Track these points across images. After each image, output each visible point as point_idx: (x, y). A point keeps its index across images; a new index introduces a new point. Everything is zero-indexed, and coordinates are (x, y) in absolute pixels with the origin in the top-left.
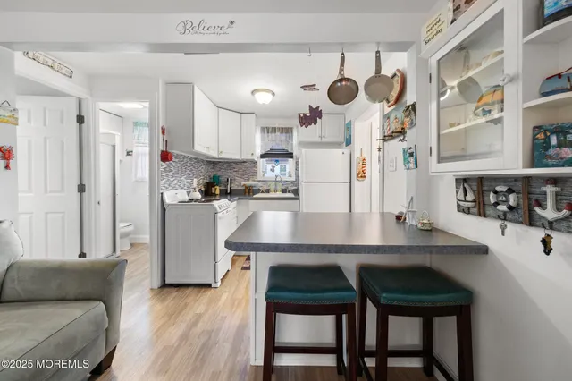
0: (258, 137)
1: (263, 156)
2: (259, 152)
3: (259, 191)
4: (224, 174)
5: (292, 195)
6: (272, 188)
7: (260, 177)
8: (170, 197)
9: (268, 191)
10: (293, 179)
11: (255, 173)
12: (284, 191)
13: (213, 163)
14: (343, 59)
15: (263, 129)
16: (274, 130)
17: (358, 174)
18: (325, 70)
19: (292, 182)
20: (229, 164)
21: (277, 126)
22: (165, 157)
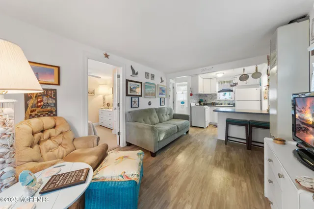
0: (217, 85)
1: (219, 92)
2: (218, 90)
3: (218, 104)
4: (204, 98)
5: (232, 105)
6: (223, 103)
7: (218, 99)
8: (193, 105)
9: (221, 104)
10: (233, 99)
11: (216, 98)
12: (229, 104)
13: (200, 95)
14: (244, 70)
15: (219, 83)
16: (224, 82)
17: (264, 97)
18: (240, 71)
19: (233, 101)
20: (206, 95)
21: (225, 81)
22: (191, 95)
